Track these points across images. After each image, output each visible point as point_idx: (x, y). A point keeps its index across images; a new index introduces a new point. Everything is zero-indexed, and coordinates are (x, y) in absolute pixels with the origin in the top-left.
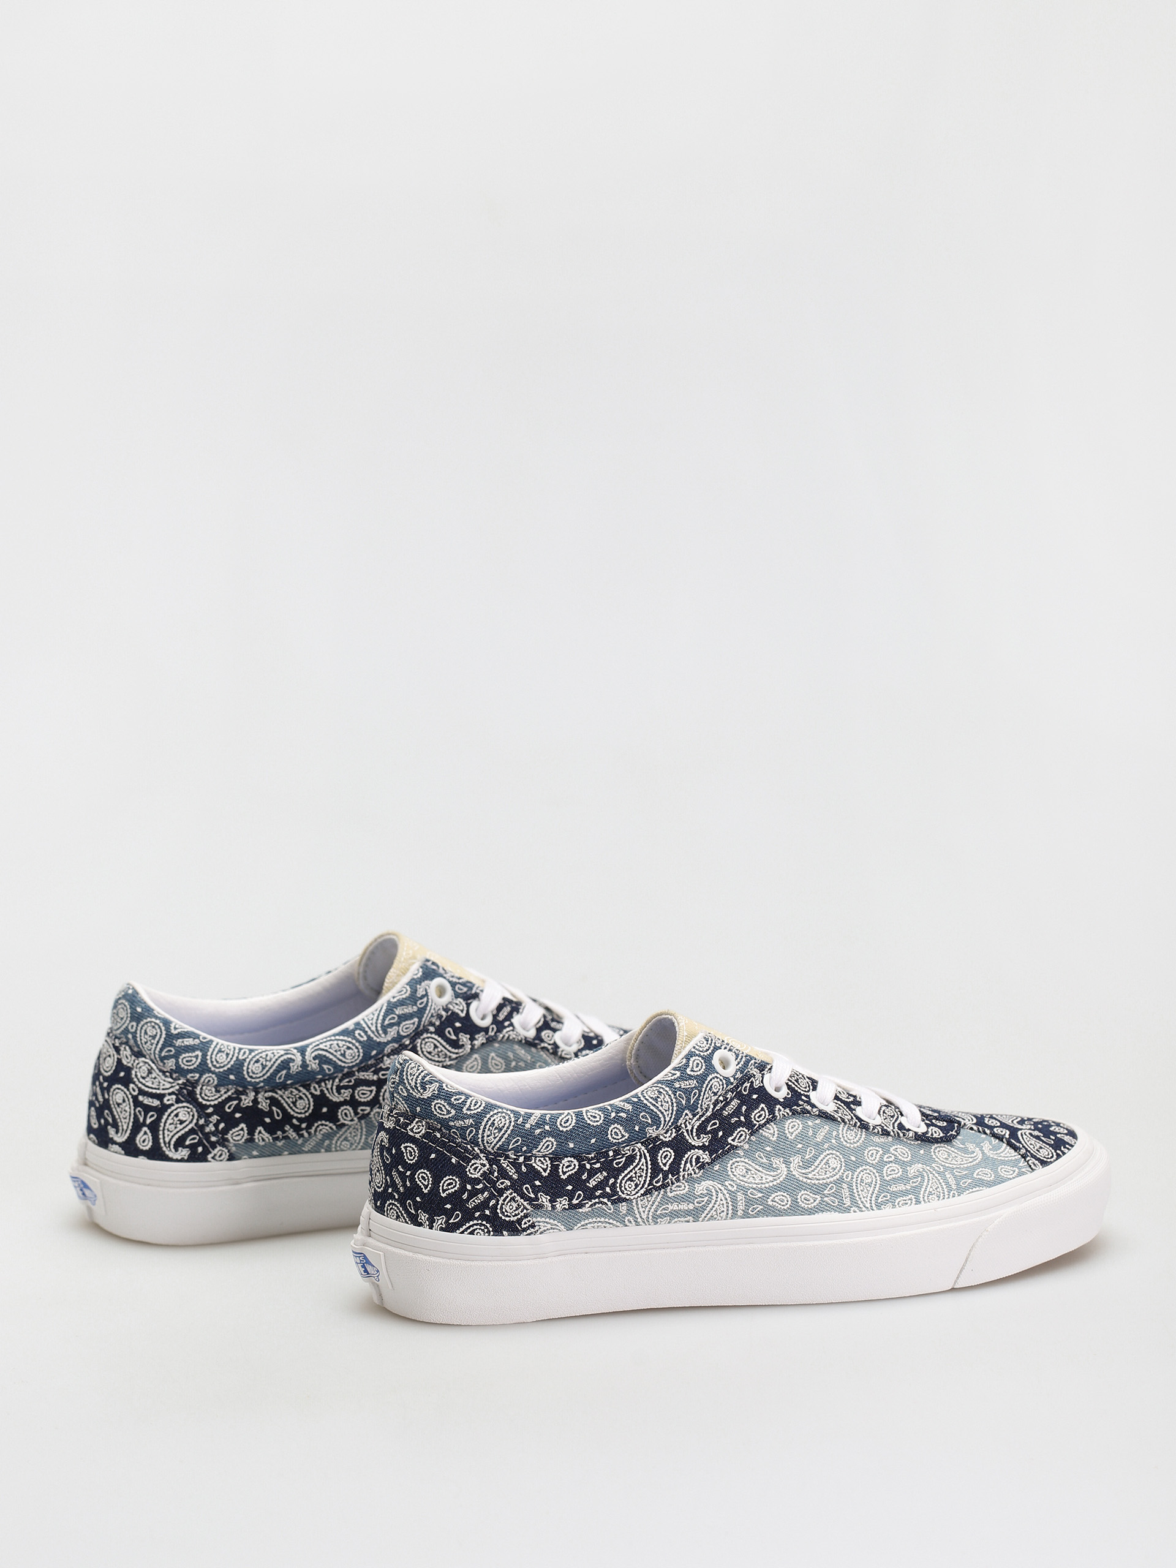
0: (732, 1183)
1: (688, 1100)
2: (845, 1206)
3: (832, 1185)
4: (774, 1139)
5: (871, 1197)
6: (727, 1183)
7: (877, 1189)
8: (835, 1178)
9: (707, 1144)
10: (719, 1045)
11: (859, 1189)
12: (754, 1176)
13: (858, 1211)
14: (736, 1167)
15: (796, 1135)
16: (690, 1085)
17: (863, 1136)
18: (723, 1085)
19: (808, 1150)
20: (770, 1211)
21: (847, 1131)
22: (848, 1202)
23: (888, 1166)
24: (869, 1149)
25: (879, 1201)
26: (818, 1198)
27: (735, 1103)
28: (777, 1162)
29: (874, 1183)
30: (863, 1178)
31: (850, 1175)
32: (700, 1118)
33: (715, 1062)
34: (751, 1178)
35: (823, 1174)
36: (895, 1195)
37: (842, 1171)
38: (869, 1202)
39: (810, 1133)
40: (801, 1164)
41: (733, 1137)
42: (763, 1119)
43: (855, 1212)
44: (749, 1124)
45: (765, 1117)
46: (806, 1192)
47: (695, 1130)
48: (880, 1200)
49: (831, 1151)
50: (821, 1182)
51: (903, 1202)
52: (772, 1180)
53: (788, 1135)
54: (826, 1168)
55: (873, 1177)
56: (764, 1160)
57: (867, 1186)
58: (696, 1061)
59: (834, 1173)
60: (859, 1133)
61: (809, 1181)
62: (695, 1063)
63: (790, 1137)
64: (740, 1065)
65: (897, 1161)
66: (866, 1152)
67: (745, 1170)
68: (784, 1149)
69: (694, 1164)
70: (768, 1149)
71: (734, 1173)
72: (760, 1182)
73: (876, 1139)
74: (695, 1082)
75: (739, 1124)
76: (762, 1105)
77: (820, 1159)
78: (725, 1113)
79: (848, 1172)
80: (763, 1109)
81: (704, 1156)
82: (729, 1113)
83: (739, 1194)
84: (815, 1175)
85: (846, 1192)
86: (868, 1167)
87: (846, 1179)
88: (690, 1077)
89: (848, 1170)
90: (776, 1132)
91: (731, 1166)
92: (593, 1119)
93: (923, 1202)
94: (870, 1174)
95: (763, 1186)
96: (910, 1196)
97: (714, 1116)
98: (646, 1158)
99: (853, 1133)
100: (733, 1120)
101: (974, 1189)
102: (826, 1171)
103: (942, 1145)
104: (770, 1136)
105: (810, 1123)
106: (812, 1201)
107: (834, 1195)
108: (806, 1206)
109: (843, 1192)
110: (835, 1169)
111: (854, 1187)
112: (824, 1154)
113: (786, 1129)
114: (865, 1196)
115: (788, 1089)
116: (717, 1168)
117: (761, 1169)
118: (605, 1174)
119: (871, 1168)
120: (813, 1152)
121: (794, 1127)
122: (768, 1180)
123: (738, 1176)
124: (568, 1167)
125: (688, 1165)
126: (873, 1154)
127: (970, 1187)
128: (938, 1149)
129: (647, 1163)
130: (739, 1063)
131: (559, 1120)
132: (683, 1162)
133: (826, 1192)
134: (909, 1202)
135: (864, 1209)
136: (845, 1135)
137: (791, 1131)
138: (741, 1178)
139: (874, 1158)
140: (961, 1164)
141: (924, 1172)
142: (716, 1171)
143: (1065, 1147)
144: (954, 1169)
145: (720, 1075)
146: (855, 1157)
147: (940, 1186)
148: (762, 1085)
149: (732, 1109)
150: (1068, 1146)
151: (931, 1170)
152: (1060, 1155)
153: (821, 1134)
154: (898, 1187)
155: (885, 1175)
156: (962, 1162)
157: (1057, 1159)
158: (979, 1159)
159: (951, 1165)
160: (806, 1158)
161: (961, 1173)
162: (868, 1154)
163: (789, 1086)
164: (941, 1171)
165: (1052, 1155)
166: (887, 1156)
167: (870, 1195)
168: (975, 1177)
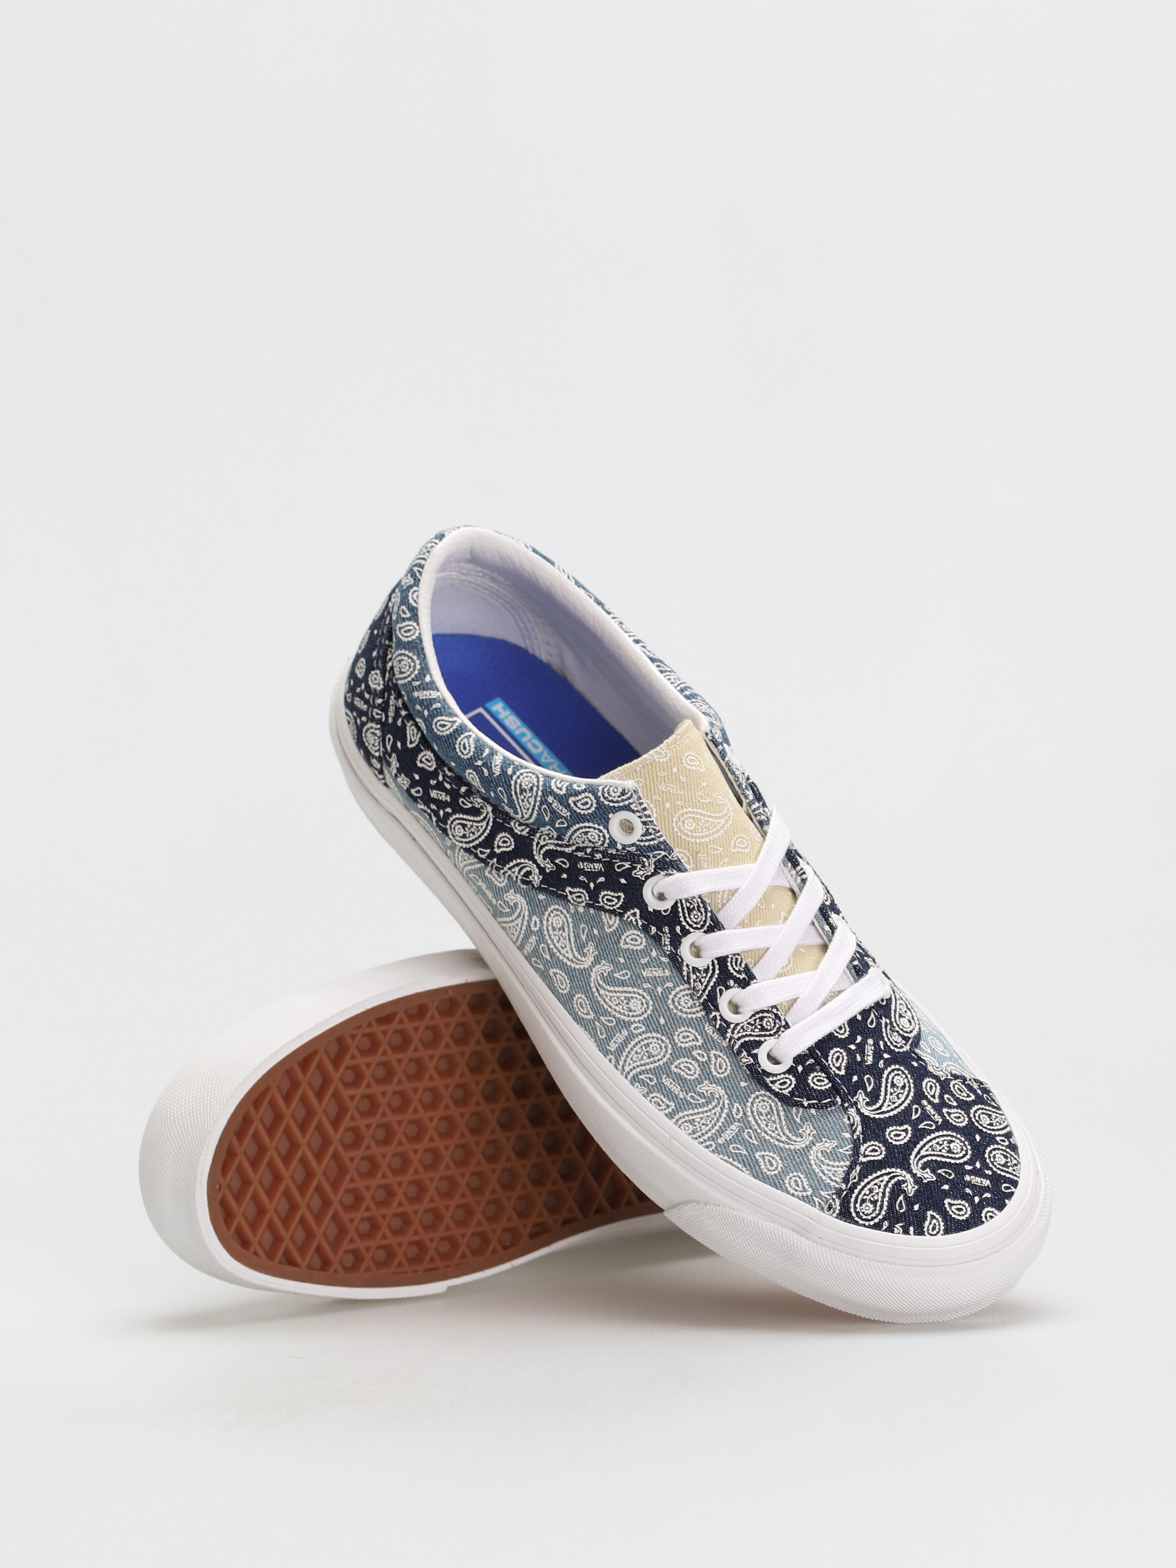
0: (538, 922)
1: (552, 821)
2: (608, 1047)
3: (614, 1019)
4: (608, 931)
5: (638, 1066)
6: (534, 918)
7: (652, 1066)
8: (622, 1017)
9: (548, 871)
10: (636, 809)
11: (635, 1049)
12: (562, 938)
13: (613, 1063)
14: (556, 915)
15: (629, 949)
16: (561, 811)
17: (699, 1015)
18: (604, 842)
19: (624, 971)
20: (545, 976)
21: (687, 995)
22: (613, 1047)
23: (690, 1061)
24: (690, 1029)
25: (640, 1077)
26: (592, 1016)
27: (598, 867)
28: (591, 949)
29: (656, 1058)
30: (651, 1046)
31: (642, 1030)
32: (557, 845)
33: (615, 820)
34: (557, 937)
35: (615, 1003)
36: (661, 1088)
37: (637, 1019)
38: (631, 1067)
39: (644, 961)
40: (605, 975)
41: (572, 890)
42: (610, 906)
43: (610, 1061)
44: (594, 895)
45: (613, 906)
46: (586, 999)
47: (544, 849)
48: (642, 1077)
49: (645, 994)
50: (606, 1006)
51: (658, 1100)
52: (570, 958)
53: (622, 941)
54: (622, 1002)
55: (662, 1054)
56: (584, 937)
57: (646, 1054)
58: (588, 800)
59: (626, 1013)
60: (698, 1009)
61: (597, 994)
62: (585, 800)
63: (621, 944)
64: (642, 844)
65: (704, 1066)
66: (683, 1029)
67: (560, 926)
68: (607, 948)
69: (522, 873)
70: (596, 932)
71: (550, 918)
72: (560, 948)
73: (709, 1029)
74: (569, 814)
75: (585, 886)
76: (622, 895)
77: (626, 989)
78: (581, 865)
79: (641, 1025)
80: (618, 898)
81: (536, 877)
82: (584, 868)
83: (534, 937)
84: (606, 996)
85: (619, 1038)
86: (668, 1042)
87: (632, 1029)
88: (568, 806)
89: (644, 1025)
90: (614, 928)
91: (554, 910)
92: (462, 749)
93: (674, 1120)
94: (661, 1049)
95: (558, 954)
96: (672, 1104)
97: (570, 857)
98: (488, 824)
99: (691, 1003)
100: (582, 878)
101: (736, 1163)
102: (619, 1004)
103: (777, 1100)
104: (606, 924)
105: (654, 954)
106: (585, 1012)
107: (607, 1028)
108: (577, 1010)
109: (617, 1035)
110: (631, 1011)
111: (633, 1043)
112: (636, 990)
113: (625, 934)
114: (634, 1059)
115: (672, 907)
116: (541, 898)
117: (572, 940)
118: (448, 799)
119: (670, 1046)
120: (626, 978)
121: (634, 940)
122: (566, 955)
123: (550, 923)
124: (426, 760)
125: (517, 869)
126: (688, 1037)
127: (737, 1157)
128: (766, 1098)
129: (486, 828)
130: (642, 841)
131: (439, 718)
132: (515, 862)
133: (602, 1018)
134: (664, 1107)
135: (620, 1067)
136: (679, 996)
137: (628, 940)
138: (550, 928)
139: (685, 1040)
140: (765, 1132)
141: (716, 1101)
142: (538, 899)
143: (901, 1226)
144: (751, 1128)
145: (608, 833)
146: (666, 1022)
147: (710, 1125)
148: (643, 879)
149: (591, 869)
150: (912, 1229)
151: (726, 1106)
152: (878, 1226)
153: (654, 972)
154: (672, 1085)
155: (675, 1064)
156: (769, 1132)
157: (870, 1227)
158: (792, 1147)
159: (753, 1123)
160: (615, 975)
161: (751, 1138)
162: (682, 1032)
163: (675, 906)
164: (735, 1116)
165: (869, 1218)
166: (700, 1052)
167: (639, 1063)
168: (757, 1155)
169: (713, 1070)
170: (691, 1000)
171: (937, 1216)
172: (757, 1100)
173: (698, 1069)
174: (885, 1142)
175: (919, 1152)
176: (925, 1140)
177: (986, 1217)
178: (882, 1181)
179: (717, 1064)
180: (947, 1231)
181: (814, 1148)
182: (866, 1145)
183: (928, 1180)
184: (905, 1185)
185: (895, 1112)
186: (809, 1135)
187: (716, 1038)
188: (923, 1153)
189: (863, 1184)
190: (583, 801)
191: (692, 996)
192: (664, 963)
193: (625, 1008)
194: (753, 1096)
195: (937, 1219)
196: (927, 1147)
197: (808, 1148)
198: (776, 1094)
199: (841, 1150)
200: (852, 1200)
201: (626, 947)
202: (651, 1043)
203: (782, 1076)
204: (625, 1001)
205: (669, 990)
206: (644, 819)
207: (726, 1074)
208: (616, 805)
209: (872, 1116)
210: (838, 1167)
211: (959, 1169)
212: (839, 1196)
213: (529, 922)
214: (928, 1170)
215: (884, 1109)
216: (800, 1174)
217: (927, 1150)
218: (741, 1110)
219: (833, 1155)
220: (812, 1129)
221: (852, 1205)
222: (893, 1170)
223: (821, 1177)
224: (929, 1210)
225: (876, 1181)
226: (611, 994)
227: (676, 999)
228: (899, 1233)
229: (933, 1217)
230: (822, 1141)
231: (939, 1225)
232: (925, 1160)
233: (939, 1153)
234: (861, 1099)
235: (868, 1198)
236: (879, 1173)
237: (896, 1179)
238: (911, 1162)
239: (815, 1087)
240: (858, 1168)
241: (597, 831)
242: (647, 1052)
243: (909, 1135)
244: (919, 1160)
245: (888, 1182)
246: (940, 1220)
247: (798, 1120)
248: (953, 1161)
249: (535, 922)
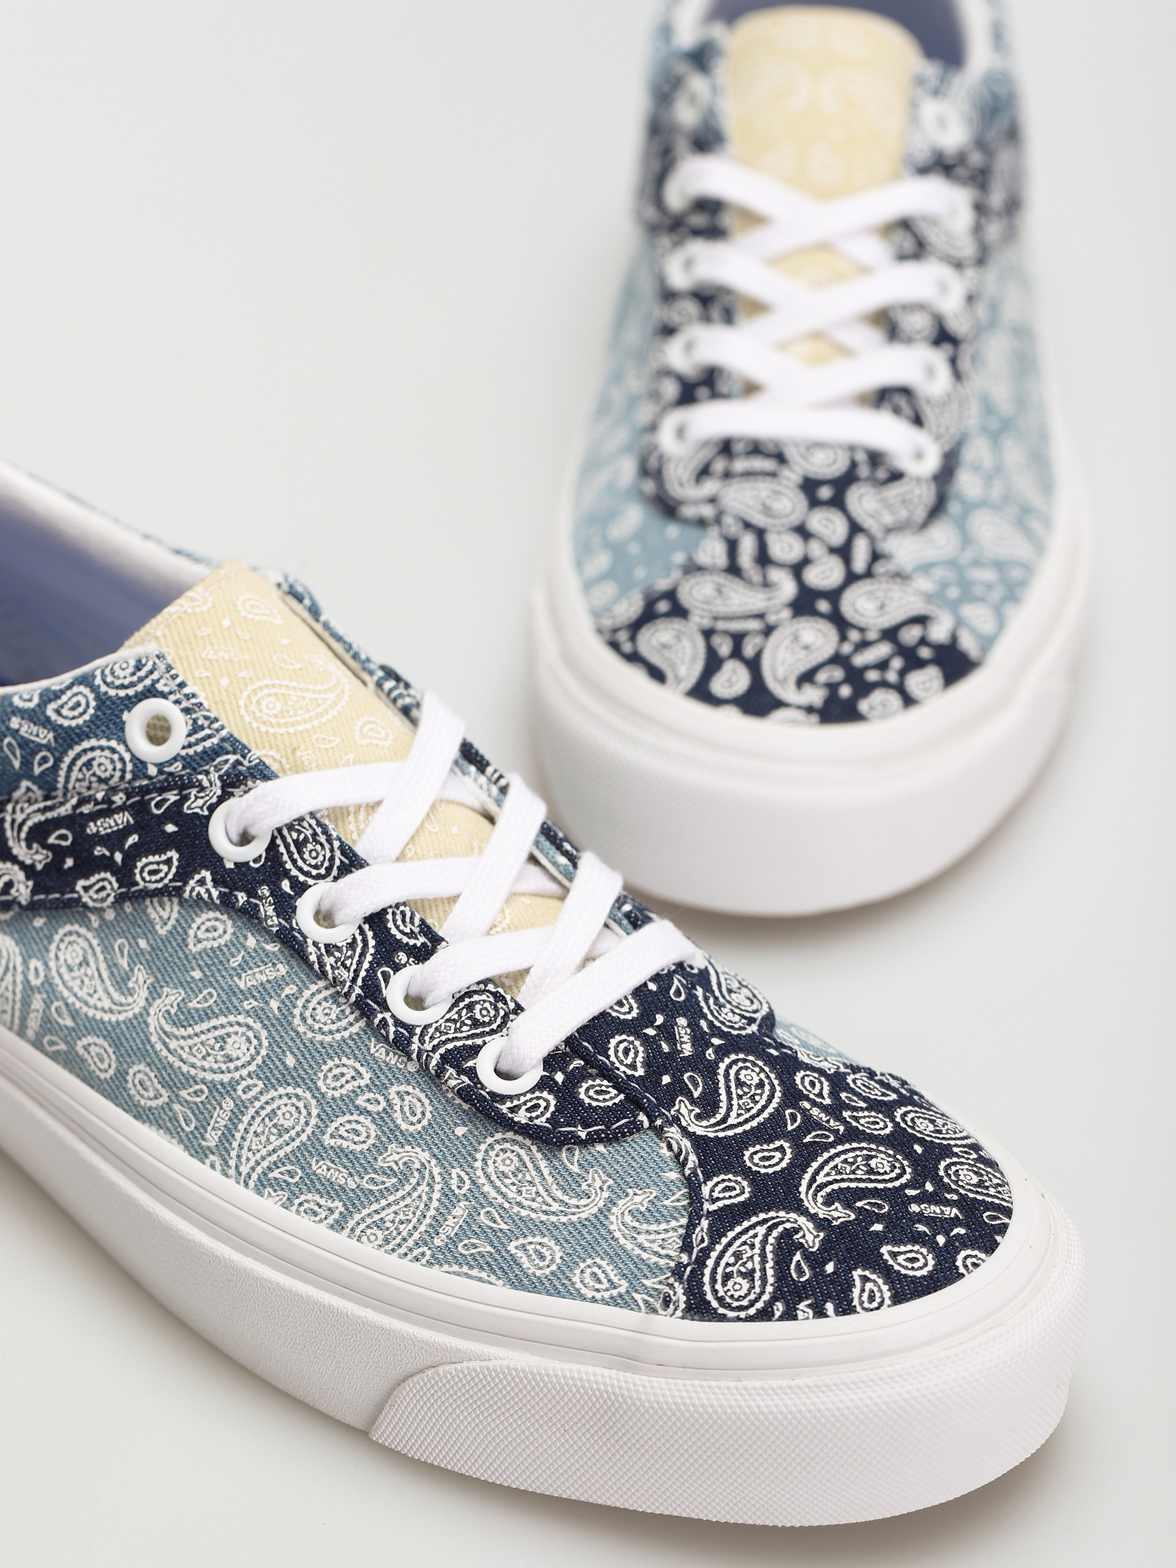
0: (41, 968)
1: (27, 763)
2: (204, 1143)
3: (204, 1087)
4: (163, 932)
5: (263, 1159)
6: (33, 963)
7: (288, 1149)
9: (39, 867)
10: (166, 690)
11: (252, 1129)
12: (86, 980)
13: (218, 1167)
14: (70, 943)
15: (205, 949)
16: (37, 735)
17: (354, 1029)
18: (123, 771)
19: (205, 992)
20: (72, 1062)
21: (325, 999)
22: (212, 1139)
23: (355, 1117)
24: (345, 1060)
25: (271, 1175)
26: (165, 1096)
27: (122, 819)
28: (141, 976)
29: (293, 1133)
30: (279, 1113)
31: (256, 1090)
32: (46, 810)
33: (135, 721)
34: (78, 981)
35: (200, 1056)
36: (312, 1182)
37: (244, 1072)
38: (252, 1163)
39: (235, 962)
40: (173, 1012)
41: (87, 883)
42: (157, 881)
43: (213, 1166)
44: (125, 875)
45: (162, 879)
46: (147, 1070)
47: (25, 829)
48: (276, 1174)
49: (250, 1021)
50: (185, 1068)
51: (312, 1206)
52: (106, 1008)
53: (191, 941)
54: (212, 1049)
55: (302, 1121)
56: (124, 962)
57: (275, 1131)
58: (80, 698)
59: (224, 1067)
60: (351, 1018)
61: (165, 1053)
63: (191, 946)
64: (191, 751)
65: (383, 1119)
66: (330, 1064)
67: (81, 958)
68: (167, 962)
70: (142, 943)
71: (60, 954)
72: (87, 998)
73: (379, 1051)
74: (51, 736)
75: (106, 864)
76: (174, 855)
77: (214, 1022)
78: (92, 828)
79: (255, 1081)
80: (169, 862)
81: (22, 888)
82: (98, 831)
83: (38, 996)
84: (182, 1048)
85: (221, 1117)
86: (308, 1095)
87: (240, 1093)
88: (47, 723)
89: (260, 1078)
90: (172, 922)
91: (65, 934)
93: (347, 1231)
94: (300, 1112)
95: (85, 1009)
96: (337, 1203)
97: (75, 822)
99: (335, 1011)
100: (99, 851)
101: (475, 1272)
102: (209, 1055)
103: (528, 1142)
104: (158, 920)
105: (251, 942)
106: (152, 1094)
107: (195, 1109)
108: (137, 1097)
109: (215, 1115)
110: (231, 1060)
112: (231, 1018)
113: (194, 925)
114: (254, 1147)
115: (268, 850)
116: (39, 922)
117: (105, 974)
119: (314, 1102)
120: (211, 1002)
121: (211, 930)
122: (99, 1005)
123: (61, 962)
126: (343, 1075)
127: (475, 1261)
128: (507, 1145)
130: (190, 746)
133: (183, 1093)
134: (323, 1215)
135: (232, 1172)
136: (311, 1006)
137: (200, 934)
138: (63, 970)
139: (338, 1084)
140: (519, 1204)
141: (416, 1174)
142: (35, 928)
143: (809, 1306)
144: (491, 1204)
145: (128, 750)
146: (298, 1060)
147: (415, 1220)
148: (206, 813)
149: (111, 827)
150: (830, 1307)
151: (438, 1178)
152: (765, 1315)
153: (258, 976)
154: (332, 1171)
155: (330, 1130)
156: (526, 1203)
157: (750, 1319)
158: (574, 1218)
159: (493, 1193)
160: (191, 1005)
161: (495, 1222)
162: (330, 1070)
163: (272, 847)
164: (457, 1191)
165: (745, 1303)
166: (371, 1095)
167: (264, 1152)
168: (511, 1247)
169: (399, 1121)
170: (334, 1007)
171: (874, 1277)
172: (492, 1154)
173: (373, 1127)
174: (747, 1173)
175: (813, 1179)
176: (820, 1160)
177: (966, 1266)
178: (755, 1236)
179: (406, 1109)
180: (898, 1299)
181: (614, 1210)
182: (710, 1184)
183: (842, 1220)
184: (801, 1234)
185: (754, 1123)
186: (601, 1188)
187: (393, 1062)
188: (821, 1179)
189: (719, 1248)
190: (71, 704)
191: (335, 997)
192: (274, 953)
193: (219, 1058)
194: (483, 1147)
195: (875, 1281)
196: (827, 1169)
197: (604, 1212)
198: (524, 1130)
199: (667, 1203)
200: (706, 1279)
201: (200, 947)
202: (279, 1108)
203: (529, 1096)
204: (217, 1046)
205: (292, 999)
206: (185, 704)
207: (425, 1122)
208: (131, 692)
209: (712, 1135)
210: (666, 1231)
211: (896, 1197)
212: (680, 1278)
213: (25, 974)
214: (837, 1204)
215: (731, 1121)
216: (598, 1260)
217: (828, 1174)
218: (466, 1178)
219: (653, 1214)
220: (605, 1178)
221: (707, 1288)
222: (772, 1214)
223: (638, 1256)
224: (855, 1269)
225: (744, 1238)
226: (190, 1042)
227: (307, 1014)
228: (807, 1318)
229: (865, 1279)
230: (627, 1195)
231: (881, 1291)
232: (828, 1189)
233: (852, 1176)
234: (684, 1111)
235: (735, 1269)
236: (746, 1224)
237: (780, 1228)
238: (803, 1196)
239: (594, 1104)
240: (705, 1223)
241: (107, 753)
242: (275, 1126)
243: (789, 1155)
244: (817, 1191)
245: (766, 1236)
246: (880, 1281)
247: (575, 1168)
248: (880, 1186)
249: (36, 969)
